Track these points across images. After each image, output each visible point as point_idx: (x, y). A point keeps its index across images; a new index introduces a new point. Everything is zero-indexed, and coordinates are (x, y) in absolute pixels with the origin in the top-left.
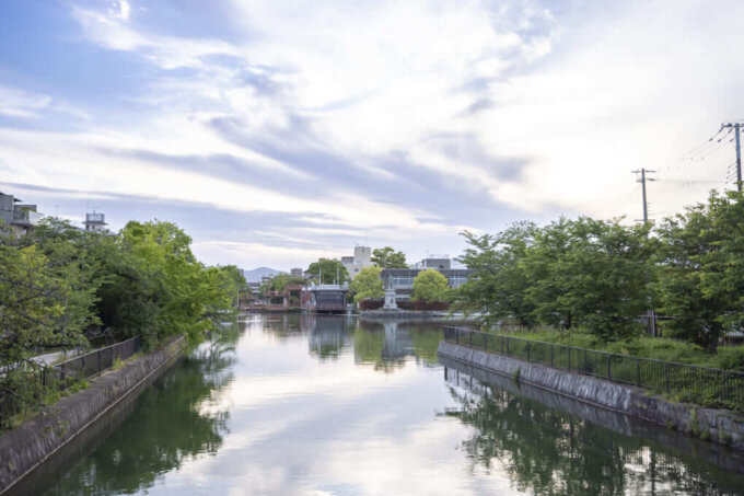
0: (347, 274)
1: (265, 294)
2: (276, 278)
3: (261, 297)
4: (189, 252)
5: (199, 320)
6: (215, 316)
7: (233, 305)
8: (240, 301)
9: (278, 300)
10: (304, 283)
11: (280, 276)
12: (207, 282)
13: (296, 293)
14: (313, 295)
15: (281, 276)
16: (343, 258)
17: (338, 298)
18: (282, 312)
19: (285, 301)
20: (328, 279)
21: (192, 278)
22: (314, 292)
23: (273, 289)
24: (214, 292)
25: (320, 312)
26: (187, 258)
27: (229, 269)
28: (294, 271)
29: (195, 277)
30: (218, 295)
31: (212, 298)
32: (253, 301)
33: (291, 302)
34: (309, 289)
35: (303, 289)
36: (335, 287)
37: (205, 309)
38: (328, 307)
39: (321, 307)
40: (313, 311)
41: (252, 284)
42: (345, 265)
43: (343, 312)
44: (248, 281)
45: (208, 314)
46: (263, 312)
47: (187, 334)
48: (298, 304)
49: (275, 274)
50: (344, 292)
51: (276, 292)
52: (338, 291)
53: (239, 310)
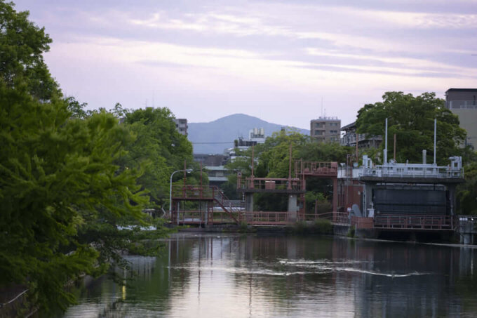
0: (461, 135)
1: (238, 186)
2: (270, 142)
3: (231, 193)
4: (42, 72)
5: (64, 249)
6: (110, 239)
7: (157, 213)
8: (175, 201)
9: (274, 202)
10: (345, 157)
11: (282, 139)
12: (87, 151)
13: (322, 184)
14: (366, 191)
15: (284, 139)
16: (451, 92)
17: (433, 198)
18: (287, 233)
19: (293, 204)
20: (407, 150)
21: (46, 137)
22: (370, 181)
23: (262, 172)
24: (103, 176)
25: (383, 234)
26: (34, 88)
27: (148, 116)
28: (318, 125)
29: (55, 135)
30: (115, 185)
31: (96, 193)
32: (211, 202)
33: (309, 207)
34: (357, 174)
35: (341, 174)
36: (424, 170)
37: (79, 220)
38: (406, 222)
39: (389, 223)
40: (366, 233)
41: (207, 159)
42: (455, 112)
43: (452, 236)
44: (197, 150)
45: (89, 235)
46: (234, 230)
47: (34, 285)
48: (327, 213)
49: (268, 134)
50: (452, 183)
51: (270, 181)
52: (435, 181)
53: (173, 225)
